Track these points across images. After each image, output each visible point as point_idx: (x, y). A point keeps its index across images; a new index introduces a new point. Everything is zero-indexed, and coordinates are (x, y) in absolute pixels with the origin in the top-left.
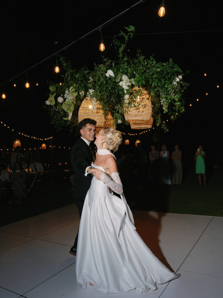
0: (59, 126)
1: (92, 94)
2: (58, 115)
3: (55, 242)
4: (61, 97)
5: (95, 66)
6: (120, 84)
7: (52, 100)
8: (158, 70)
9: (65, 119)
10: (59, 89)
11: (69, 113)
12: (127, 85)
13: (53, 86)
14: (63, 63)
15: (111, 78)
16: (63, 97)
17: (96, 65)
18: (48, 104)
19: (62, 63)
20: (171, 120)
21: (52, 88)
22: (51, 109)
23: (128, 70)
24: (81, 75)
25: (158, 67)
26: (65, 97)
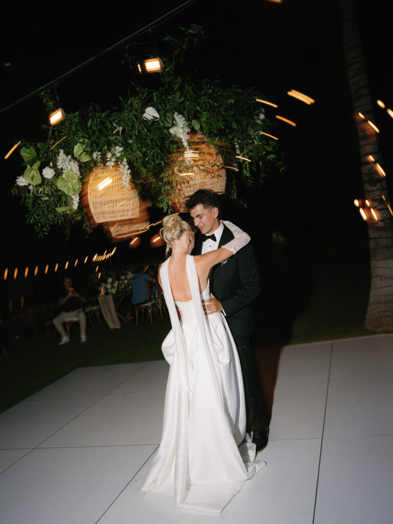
0: (42, 227)
1: (119, 155)
2: (40, 204)
3: (78, 446)
4: (50, 167)
5: (122, 102)
6: (172, 131)
7: (33, 175)
8: (232, 101)
9: (60, 210)
10: (42, 152)
11: (73, 197)
12: (186, 132)
13: (28, 148)
14: (48, 102)
15: (154, 121)
16: (55, 167)
17: (123, 100)
18: (22, 184)
19: (45, 102)
20: (248, 188)
21: (26, 152)
22: (27, 194)
23: (184, 105)
24: (97, 121)
25: (229, 97)
26: (59, 167)
